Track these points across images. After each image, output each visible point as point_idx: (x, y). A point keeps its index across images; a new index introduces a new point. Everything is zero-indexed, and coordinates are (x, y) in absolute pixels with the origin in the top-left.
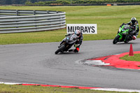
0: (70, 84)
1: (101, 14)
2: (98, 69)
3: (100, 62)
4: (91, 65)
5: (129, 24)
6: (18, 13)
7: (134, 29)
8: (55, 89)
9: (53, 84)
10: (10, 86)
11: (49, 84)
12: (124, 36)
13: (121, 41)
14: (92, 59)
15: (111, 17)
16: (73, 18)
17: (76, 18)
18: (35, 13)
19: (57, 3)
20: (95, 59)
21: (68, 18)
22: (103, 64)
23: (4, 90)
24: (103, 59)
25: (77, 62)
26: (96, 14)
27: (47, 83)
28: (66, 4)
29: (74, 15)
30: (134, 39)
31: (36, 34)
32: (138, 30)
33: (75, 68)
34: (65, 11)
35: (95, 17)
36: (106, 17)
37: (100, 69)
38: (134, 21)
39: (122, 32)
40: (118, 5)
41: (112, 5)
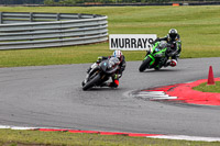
0: (114, 129)
2: (159, 105)
6: (33, 17)
8: (91, 136)
9: (87, 129)
10: (20, 132)
11: (82, 128)
12: (158, 59)
16: (119, 25)
17: (125, 25)
18: (60, 18)
21: (111, 25)
22: (167, 97)
23: (10, 138)
24: (167, 89)
25: (126, 94)
26: (155, 19)
27: (77, 128)
28: (108, 3)
29: (121, 21)
31: (61, 50)
34: (107, 14)
35: (153, 24)
37: (162, 105)
39: (155, 52)
40: (190, 4)
41: (181, 5)
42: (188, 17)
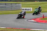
0: (23, 28)
1: (33, 4)
3: (33, 21)
4: (30, 21)
5: (38, 8)
6: (6, 4)
7: (40, 10)
8: (18, 29)
9: (17, 28)
10: (3, 28)
11: (16, 28)
12: (36, 12)
13: (35, 14)
14: (30, 20)
15: (37, 5)
17: (25, 6)
18: (11, 4)
19: (18, 1)
20: (31, 19)
21: (22, 6)
22: (34, 21)
23: (1, 30)
24: (34, 19)
25: (25, 20)
26: (32, 5)
27: (15, 28)
28: (21, 1)
29: (24, 5)
30: (40, 13)
31: (12, 11)
32: (41, 10)
33: (25, 22)
35: (31, 5)
36: (35, 5)
37: (33, 23)
38: (40, 7)
39: (36, 11)
40: (39, 1)
41: (37, 1)
42: (39, 4)
